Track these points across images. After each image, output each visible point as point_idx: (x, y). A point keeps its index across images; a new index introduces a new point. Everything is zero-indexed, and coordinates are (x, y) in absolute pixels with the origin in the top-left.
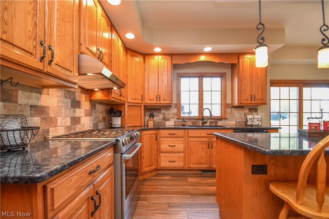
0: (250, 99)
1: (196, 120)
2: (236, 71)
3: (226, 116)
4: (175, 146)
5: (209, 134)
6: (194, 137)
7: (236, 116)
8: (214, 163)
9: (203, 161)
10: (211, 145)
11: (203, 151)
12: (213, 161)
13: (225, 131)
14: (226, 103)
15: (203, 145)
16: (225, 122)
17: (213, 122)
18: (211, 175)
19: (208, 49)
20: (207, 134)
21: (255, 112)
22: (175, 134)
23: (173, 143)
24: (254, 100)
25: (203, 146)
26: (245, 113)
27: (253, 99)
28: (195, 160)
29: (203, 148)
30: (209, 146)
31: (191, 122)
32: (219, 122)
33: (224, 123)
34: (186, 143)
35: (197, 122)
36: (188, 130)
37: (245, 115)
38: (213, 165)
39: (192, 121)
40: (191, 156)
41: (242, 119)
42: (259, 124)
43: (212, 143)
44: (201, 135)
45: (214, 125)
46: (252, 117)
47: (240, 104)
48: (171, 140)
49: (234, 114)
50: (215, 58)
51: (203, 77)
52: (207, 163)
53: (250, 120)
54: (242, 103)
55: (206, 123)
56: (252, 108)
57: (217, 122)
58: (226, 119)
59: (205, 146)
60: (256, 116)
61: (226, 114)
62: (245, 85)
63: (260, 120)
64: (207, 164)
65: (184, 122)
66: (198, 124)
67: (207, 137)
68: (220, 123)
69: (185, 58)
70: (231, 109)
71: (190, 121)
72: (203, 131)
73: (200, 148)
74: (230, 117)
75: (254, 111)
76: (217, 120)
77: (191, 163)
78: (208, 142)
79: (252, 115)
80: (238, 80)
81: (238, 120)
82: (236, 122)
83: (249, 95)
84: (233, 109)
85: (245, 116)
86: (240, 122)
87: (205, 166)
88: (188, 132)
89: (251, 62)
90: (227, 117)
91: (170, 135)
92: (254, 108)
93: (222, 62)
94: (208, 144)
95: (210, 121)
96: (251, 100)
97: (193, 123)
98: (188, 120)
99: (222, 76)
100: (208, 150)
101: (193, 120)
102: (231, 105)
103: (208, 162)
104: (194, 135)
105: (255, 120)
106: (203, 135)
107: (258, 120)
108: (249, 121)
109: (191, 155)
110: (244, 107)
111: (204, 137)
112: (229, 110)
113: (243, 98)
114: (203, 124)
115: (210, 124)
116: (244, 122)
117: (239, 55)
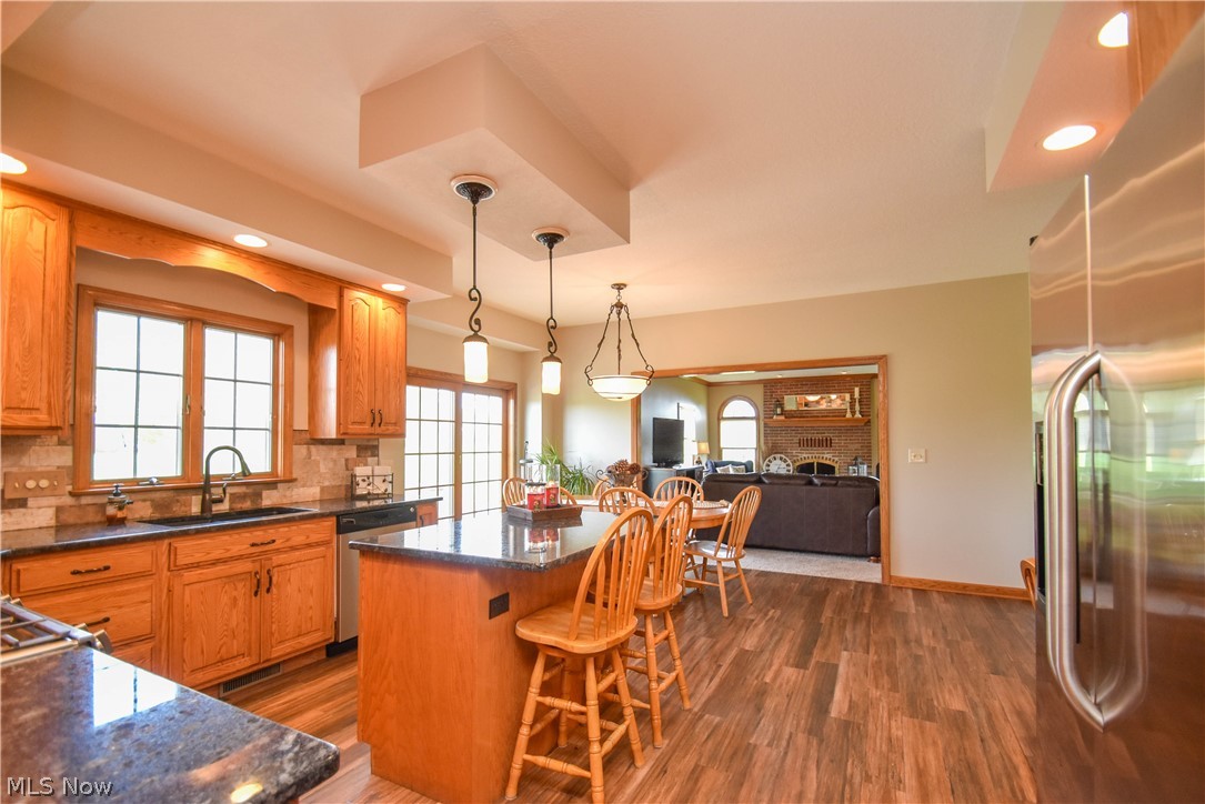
0: (369, 421)
1: (170, 494)
2: (330, 331)
3: (291, 473)
4: (107, 620)
5: (259, 542)
6: (197, 565)
7: (323, 469)
8: (274, 641)
9: (235, 647)
10: (265, 581)
11: (234, 612)
12: (272, 634)
13: (313, 526)
14: (291, 426)
15: (236, 589)
16: (288, 493)
17: (243, 497)
18: (262, 690)
19: (251, 240)
20: (253, 545)
21: (373, 455)
22: (107, 568)
23: (99, 611)
24: (380, 425)
25: (235, 593)
26: (347, 460)
27: (377, 421)
28: (203, 652)
29: (235, 599)
30: (258, 587)
31: (148, 503)
32: (265, 493)
33: (285, 496)
34: (161, 597)
35: (178, 501)
36: (171, 540)
37: (347, 465)
38: (272, 647)
39: (152, 501)
40: (186, 643)
41: (341, 481)
42: (386, 490)
43: (268, 572)
44: (228, 550)
45: (247, 505)
46: (370, 473)
47: (344, 434)
48: (84, 600)
49: (317, 463)
50: (269, 273)
51: (205, 324)
52: (250, 648)
53: (364, 480)
54: (349, 431)
55: (220, 501)
56: (365, 443)
57: (259, 495)
58: (292, 481)
59: (242, 590)
60: (378, 470)
61: (291, 465)
62: (358, 380)
63: (390, 479)
64: (249, 655)
65: (120, 509)
66: (183, 508)
67: (249, 556)
68: (269, 499)
69: (140, 238)
70: (308, 449)
71: (144, 500)
72: (237, 536)
73: (225, 599)
74: (305, 476)
75: (369, 453)
76: (258, 488)
77: (184, 671)
78: (256, 573)
79: (366, 465)
80: (339, 360)
81: (327, 484)
82: (323, 489)
83: (367, 410)
84: (313, 448)
85: (347, 469)
86: (333, 487)
87: (241, 665)
88: (171, 551)
89: (372, 315)
90: (294, 476)
91: (78, 579)
92: (371, 443)
93: (291, 293)
94: (255, 581)
95: (231, 494)
96: (372, 424)
97: (157, 506)
98: (134, 497)
99: (277, 332)
100: (253, 603)
101: (157, 495)
102: (308, 436)
103: (253, 646)
104: (198, 557)
105: (378, 481)
106: (235, 550)
107: (384, 481)
108: (362, 484)
109: (184, 639)
110: (346, 442)
111: (240, 557)
112: (300, 451)
113: (352, 417)
114: (205, 506)
115: (235, 506)
116: (343, 488)
117: (342, 285)
